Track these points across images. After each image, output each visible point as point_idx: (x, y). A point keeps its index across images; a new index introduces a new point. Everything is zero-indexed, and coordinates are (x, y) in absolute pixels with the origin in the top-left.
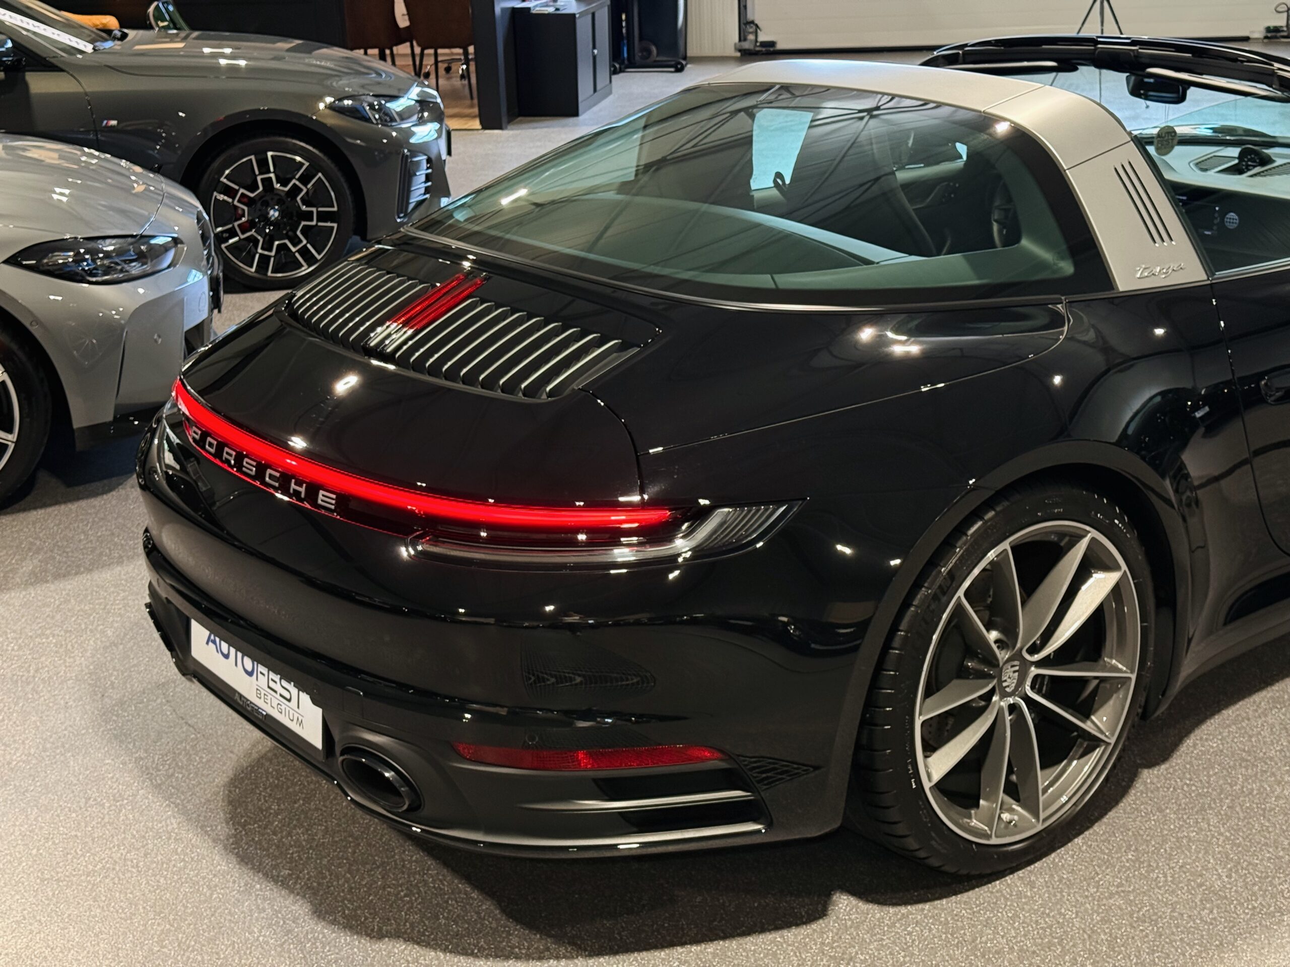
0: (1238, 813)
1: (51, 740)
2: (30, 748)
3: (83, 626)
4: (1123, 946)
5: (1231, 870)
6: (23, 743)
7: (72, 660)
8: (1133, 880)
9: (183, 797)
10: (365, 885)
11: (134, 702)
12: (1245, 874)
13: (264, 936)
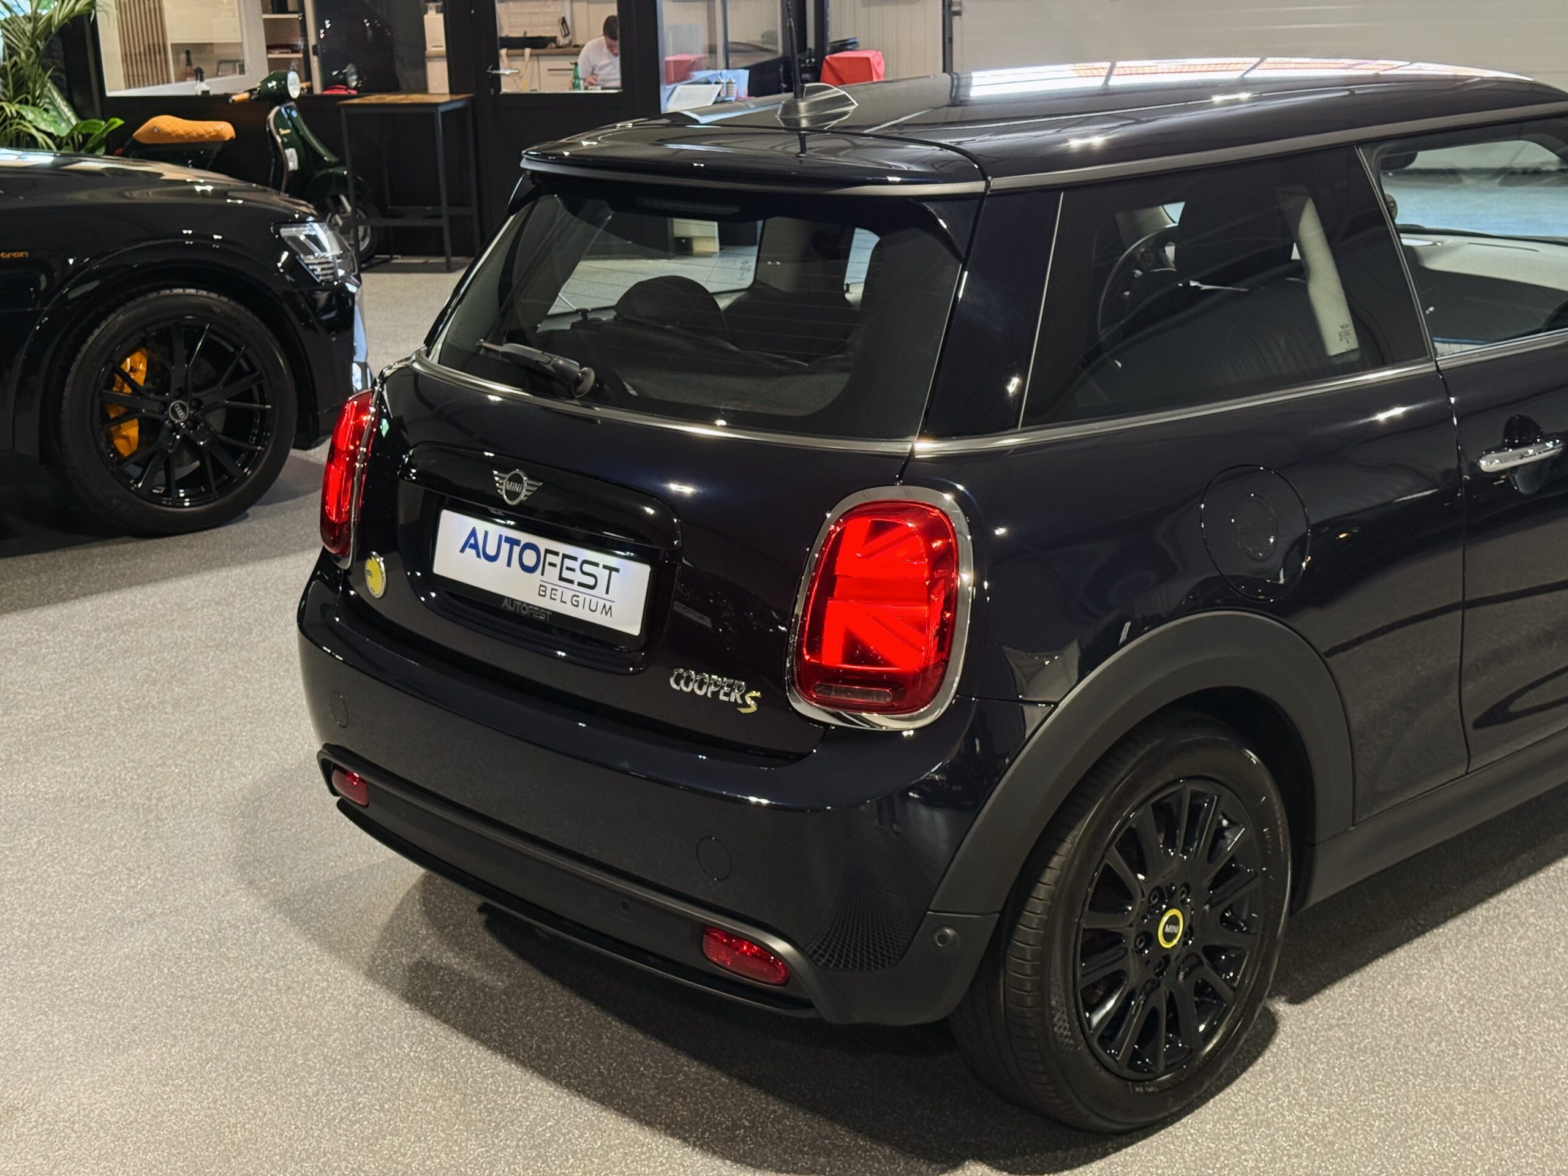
0: (1475, 953)
1: (179, 865)
2: (156, 872)
3: (208, 757)
4: (1341, 1074)
5: (1463, 1005)
6: (149, 868)
7: (197, 789)
8: (1356, 1014)
9: (323, 921)
10: (522, 1007)
11: (267, 830)
12: (1479, 1010)
13: (416, 1051)
